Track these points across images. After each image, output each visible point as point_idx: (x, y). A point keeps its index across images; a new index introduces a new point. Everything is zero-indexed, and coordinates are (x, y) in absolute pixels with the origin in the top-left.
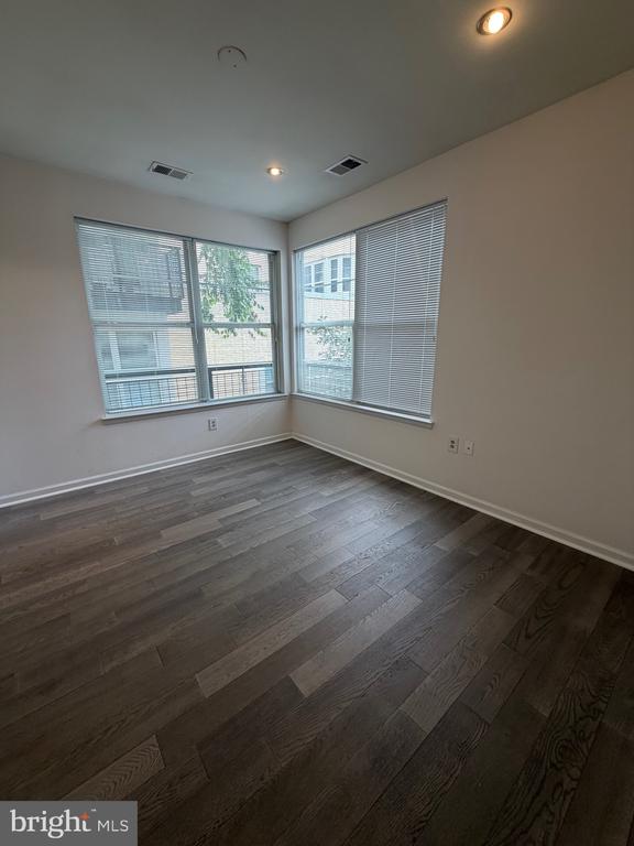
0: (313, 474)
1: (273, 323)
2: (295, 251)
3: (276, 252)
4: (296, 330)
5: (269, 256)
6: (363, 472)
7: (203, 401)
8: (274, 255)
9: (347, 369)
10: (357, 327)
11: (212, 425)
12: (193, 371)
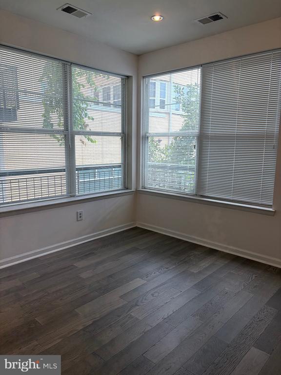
0: (172, 255)
1: (123, 132)
2: (144, 77)
3: (128, 77)
4: (143, 138)
5: (122, 79)
6: (212, 252)
7: (71, 196)
8: (126, 79)
9: (191, 169)
10: (202, 138)
11: (79, 216)
12: (64, 170)
